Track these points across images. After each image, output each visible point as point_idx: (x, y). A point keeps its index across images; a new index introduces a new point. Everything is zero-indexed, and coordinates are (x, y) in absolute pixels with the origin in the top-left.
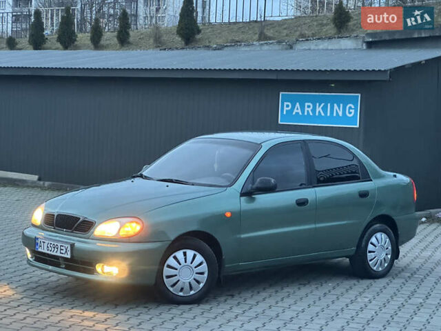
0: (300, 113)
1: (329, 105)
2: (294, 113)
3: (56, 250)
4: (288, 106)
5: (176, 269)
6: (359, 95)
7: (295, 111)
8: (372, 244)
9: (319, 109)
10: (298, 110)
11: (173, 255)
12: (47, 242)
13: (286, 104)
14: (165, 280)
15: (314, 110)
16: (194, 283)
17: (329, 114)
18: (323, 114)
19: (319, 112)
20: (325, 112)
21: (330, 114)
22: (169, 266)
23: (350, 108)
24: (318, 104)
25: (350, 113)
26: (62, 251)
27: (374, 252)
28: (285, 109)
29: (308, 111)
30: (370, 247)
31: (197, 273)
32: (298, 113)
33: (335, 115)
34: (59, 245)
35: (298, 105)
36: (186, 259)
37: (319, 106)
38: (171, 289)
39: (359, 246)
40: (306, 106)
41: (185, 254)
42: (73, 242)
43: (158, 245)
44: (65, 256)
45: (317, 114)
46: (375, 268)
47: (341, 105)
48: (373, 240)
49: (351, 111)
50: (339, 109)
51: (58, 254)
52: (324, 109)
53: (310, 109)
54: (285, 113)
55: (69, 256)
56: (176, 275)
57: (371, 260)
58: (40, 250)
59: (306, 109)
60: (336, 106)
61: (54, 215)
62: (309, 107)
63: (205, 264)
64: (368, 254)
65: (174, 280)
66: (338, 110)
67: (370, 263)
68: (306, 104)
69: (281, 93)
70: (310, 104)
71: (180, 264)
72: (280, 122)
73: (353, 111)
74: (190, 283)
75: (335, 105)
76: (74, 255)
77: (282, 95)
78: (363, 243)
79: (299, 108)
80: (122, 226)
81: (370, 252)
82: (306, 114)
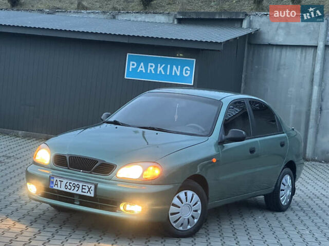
0: (144, 71)
1: (169, 66)
2: (138, 71)
3: (76, 189)
4: (133, 65)
5: (179, 207)
6: (195, 60)
7: (140, 69)
8: (283, 184)
9: (160, 69)
10: (142, 68)
11: (177, 195)
12: (65, 181)
13: (131, 63)
14: (170, 217)
15: (156, 69)
16: (191, 219)
17: (168, 74)
18: (163, 73)
19: (160, 71)
20: (165, 71)
21: (170, 73)
22: (174, 205)
23: (187, 70)
24: (159, 65)
25: (186, 73)
26: (84, 190)
27: (283, 190)
28: (131, 67)
29: (151, 70)
30: (282, 187)
31: (194, 211)
32: (142, 71)
33: (173, 74)
34: (81, 184)
35: (142, 64)
36: (186, 198)
37: (160, 67)
38: (174, 225)
39: (276, 186)
40: (149, 66)
41: (186, 194)
42: (97, 183)
43: (171, 186)
44: (88, 194)
45: (158, 73)
46: (283, 203)
47: (179, 67)
48: (284, 181)
49: (187, 72)
50: (178, 70)
51: (79, 192)
52: (165, 69)
53: (152, 69)
54: (130, 70)
55: (92, 195)
56: (178, 213)
57: (281, 197)
58: (55, 187)
59: (149, 68)
60: (174, 68)
61: (66, 157)
62: (151, 66)
63: (199, 203)
64: (281, 192)
65: (177, 216)
66: (176, 71)
67: (281, 199)
68: (150, 64)
69: (128, 54)
70: (152, 64)
71: (182, 203)
72: (126, 77)
73: (189, 72)
74: (188, 219)
75: (174, 66)
76: (97, 194)
77: (129, 55)
78: (279, 184)
79: (143, 67)
80: (145, 170)
81: (282, 190)
82: (149, 72)
